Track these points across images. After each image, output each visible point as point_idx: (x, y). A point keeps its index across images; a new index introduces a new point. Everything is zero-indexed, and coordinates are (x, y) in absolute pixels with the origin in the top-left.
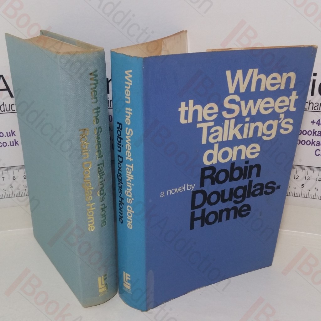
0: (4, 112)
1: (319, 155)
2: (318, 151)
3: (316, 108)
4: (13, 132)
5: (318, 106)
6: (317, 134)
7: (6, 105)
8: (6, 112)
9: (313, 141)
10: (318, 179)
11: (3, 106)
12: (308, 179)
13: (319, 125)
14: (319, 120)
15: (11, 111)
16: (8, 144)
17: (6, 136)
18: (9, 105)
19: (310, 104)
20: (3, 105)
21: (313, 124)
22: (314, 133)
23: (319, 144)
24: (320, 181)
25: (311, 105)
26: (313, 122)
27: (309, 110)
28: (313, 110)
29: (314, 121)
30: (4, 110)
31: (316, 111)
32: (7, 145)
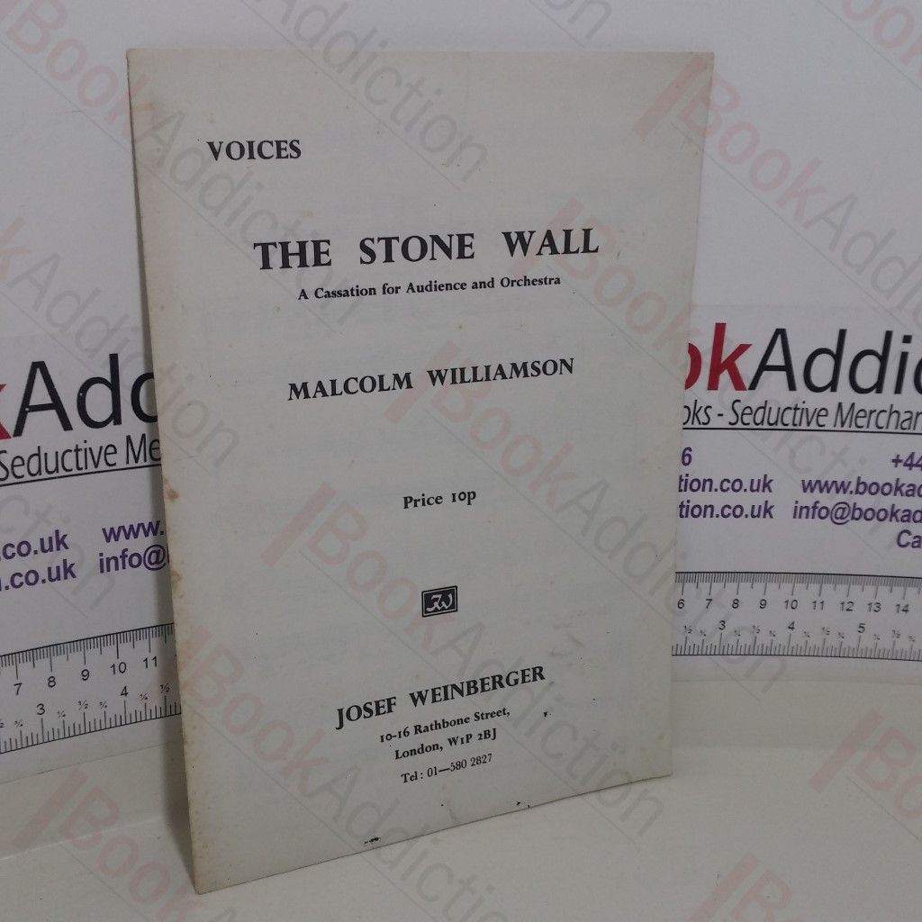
0: (38, 477)
4: (61, 537)
7: (46, 454)
8: (45, 475)
11: (36, 458)
15: (62, 472)
16: (43, 575)
17: (39, 551)
18: (57, 453)
20: (38, 455)
30: (39, 472)
32: (40, 580)
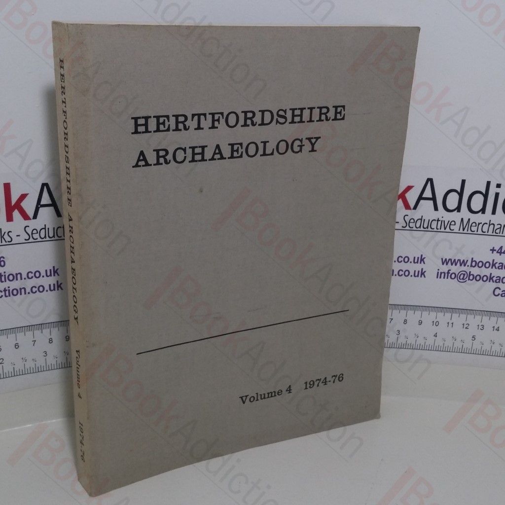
1: (499, 294)
2: (497, 290)
3: (498, 231)
5: (500, 228)
6: (497, 267)
9: (492, 276)
10: (495, 328)
12: (482, 328)
13: (500, 255)
14: (501, 248)
19: (489, 225)
21: (493, 253)
22: (494, 265)
23: (499, 280)
24: (498, 330)
25: (492, 226)
26: (493, 250)
27: (488, 234)
28: (494, 234)
29: (495, 249)
31: (498, 234)
